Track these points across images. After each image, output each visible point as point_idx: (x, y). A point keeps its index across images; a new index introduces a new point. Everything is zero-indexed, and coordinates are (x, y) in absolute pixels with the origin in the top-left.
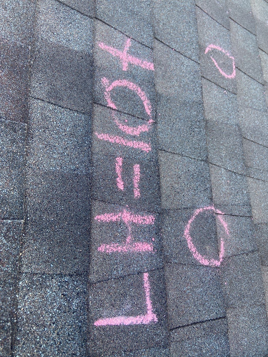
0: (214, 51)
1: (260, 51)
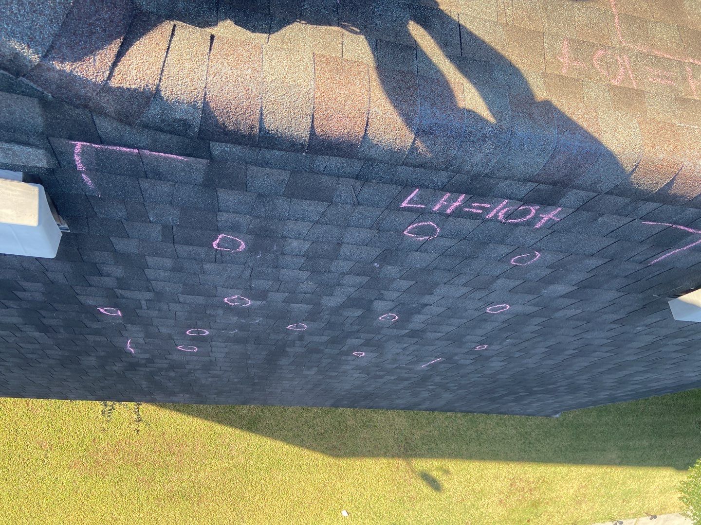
0: (535, 256)
1: (523, 281)
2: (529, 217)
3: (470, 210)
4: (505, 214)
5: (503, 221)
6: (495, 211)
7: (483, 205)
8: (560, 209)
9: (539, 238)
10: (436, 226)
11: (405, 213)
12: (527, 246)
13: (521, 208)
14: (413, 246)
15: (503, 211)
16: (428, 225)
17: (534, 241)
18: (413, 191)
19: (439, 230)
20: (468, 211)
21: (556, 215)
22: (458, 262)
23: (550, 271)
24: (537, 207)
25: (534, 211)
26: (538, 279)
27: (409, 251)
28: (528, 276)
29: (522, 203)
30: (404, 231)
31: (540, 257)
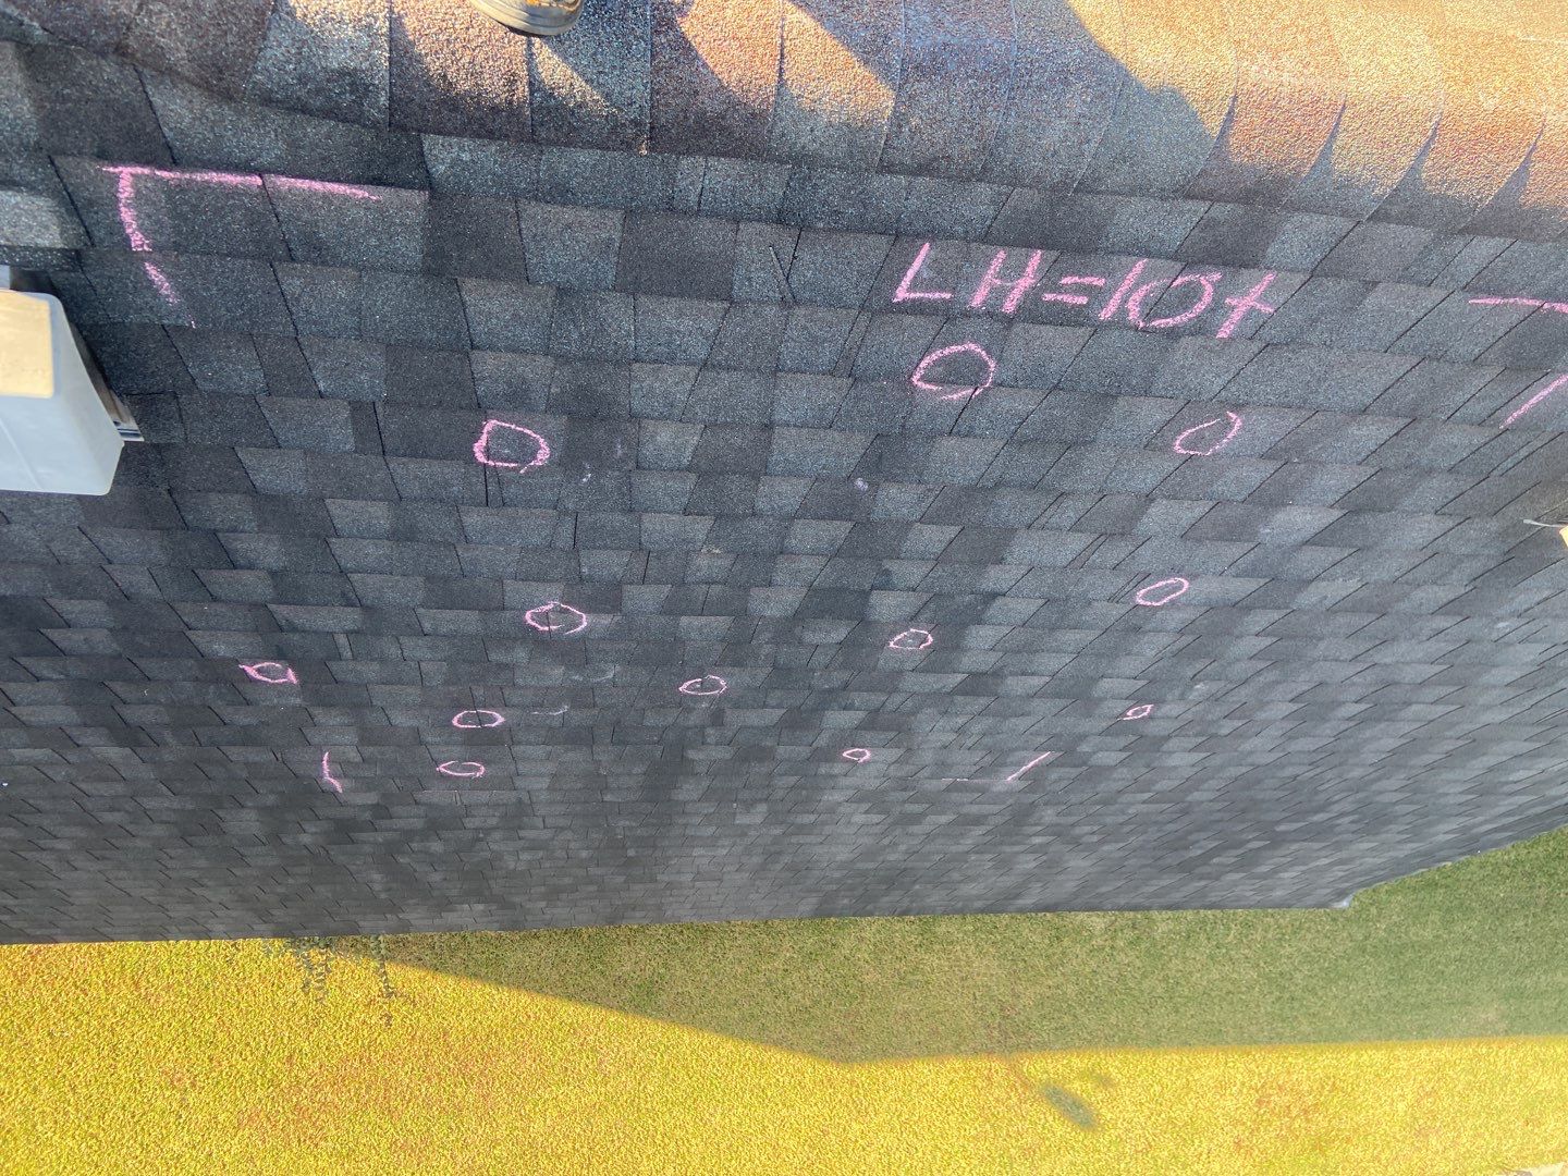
0: (1229, 425)
1: (1211, 504)
2: (1200, 307)
3: (1059, 298)
4: (1143, 303)
5: (1142, 325)
6: (1118, 295)
7: (1087, 280)
8: (1270, 277)
9: (1233, 371)
10: (983, 353)
11: (909, 320)
12: (1205, 397)
13: (1179, 281)
14: (940, 420)
15: (1137, 296)
16: (965, 352)
17: (1221, 382)
18: (918, 251)
19: (992, 365)
20: (1055, 303)
21: (1263, 299)
22: (1050, 459)
23: (1271, 466)
24: (1217, 276)
25: (1209, 289)
26: (1245, 493)
27: (932, 436)
28: (1218, 487)
29: (1178, 266)
30: (911, 376)
31: (1242, 428)
